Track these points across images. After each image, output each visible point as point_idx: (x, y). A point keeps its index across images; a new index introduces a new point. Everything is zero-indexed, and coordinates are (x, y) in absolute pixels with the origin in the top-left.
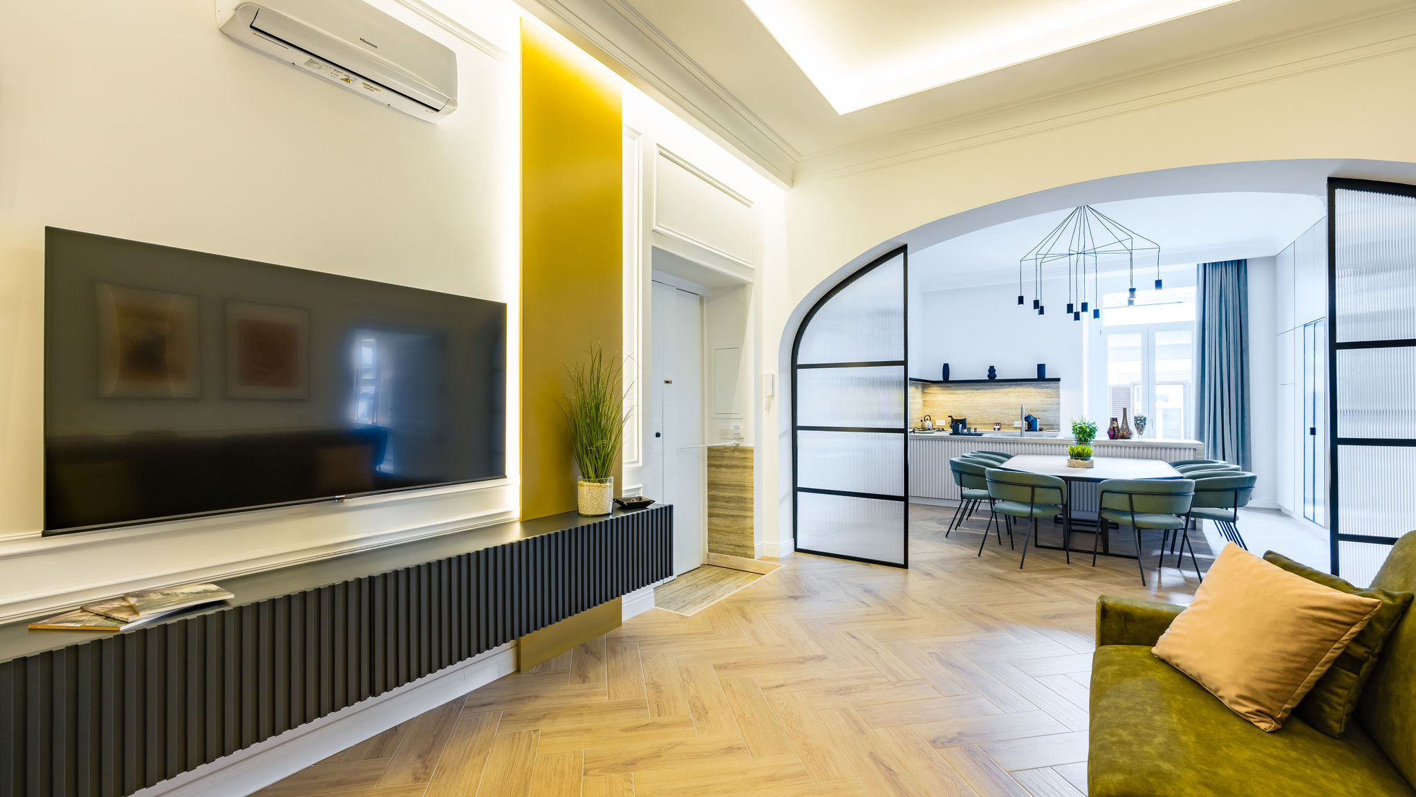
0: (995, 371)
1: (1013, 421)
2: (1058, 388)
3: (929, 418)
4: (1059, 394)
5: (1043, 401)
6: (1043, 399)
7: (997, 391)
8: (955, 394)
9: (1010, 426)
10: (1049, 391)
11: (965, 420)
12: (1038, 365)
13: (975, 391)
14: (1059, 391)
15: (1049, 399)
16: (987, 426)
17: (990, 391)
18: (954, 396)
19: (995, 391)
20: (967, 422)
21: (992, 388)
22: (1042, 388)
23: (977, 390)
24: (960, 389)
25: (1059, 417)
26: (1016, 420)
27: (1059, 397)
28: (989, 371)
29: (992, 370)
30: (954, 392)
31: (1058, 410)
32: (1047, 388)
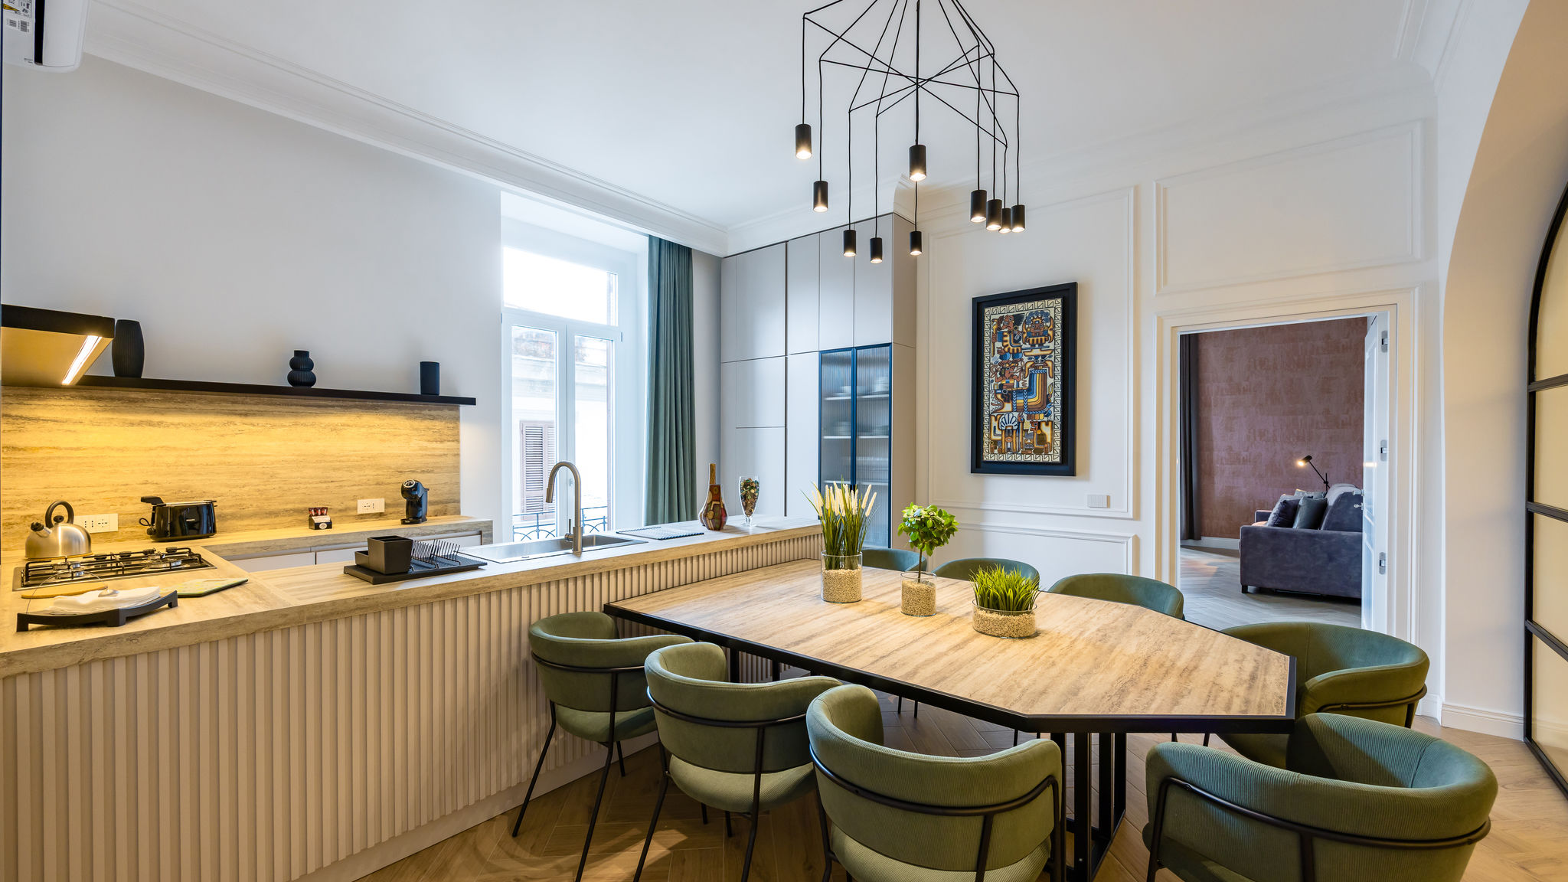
0: (311, 365)
1: (355, 498)
2: (457, 419)
3: (61, 511)
4: (458, 434)
5: (426, 449)
6: (426, 444)
7: (310, 420)
8: (160, 424)
9: (349, 513)
10: (438, 425)
11: (209, 507)
12: (421, 363)
13: (237, 420)
14: (457, 428)
15: (440, 445)
16: (277, 520)
17: (288, 421)
18: (148, 431)
19: (302, 421)
20: (217, 511)
21: (296, 414)
22: (424, 418)
23: (246, 415)
24: (182, 411)
25: (458, 483)
26: (363, 498)
27: (458, 441)
28: (293, 364)
29: (301, 362)
30: (156, 418)
31: (456, 468)
32: (433, 418)
